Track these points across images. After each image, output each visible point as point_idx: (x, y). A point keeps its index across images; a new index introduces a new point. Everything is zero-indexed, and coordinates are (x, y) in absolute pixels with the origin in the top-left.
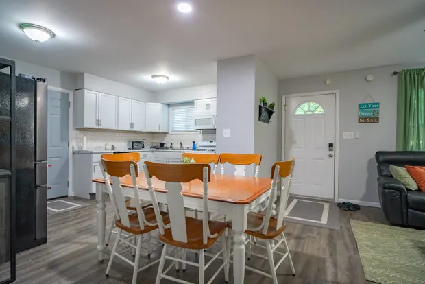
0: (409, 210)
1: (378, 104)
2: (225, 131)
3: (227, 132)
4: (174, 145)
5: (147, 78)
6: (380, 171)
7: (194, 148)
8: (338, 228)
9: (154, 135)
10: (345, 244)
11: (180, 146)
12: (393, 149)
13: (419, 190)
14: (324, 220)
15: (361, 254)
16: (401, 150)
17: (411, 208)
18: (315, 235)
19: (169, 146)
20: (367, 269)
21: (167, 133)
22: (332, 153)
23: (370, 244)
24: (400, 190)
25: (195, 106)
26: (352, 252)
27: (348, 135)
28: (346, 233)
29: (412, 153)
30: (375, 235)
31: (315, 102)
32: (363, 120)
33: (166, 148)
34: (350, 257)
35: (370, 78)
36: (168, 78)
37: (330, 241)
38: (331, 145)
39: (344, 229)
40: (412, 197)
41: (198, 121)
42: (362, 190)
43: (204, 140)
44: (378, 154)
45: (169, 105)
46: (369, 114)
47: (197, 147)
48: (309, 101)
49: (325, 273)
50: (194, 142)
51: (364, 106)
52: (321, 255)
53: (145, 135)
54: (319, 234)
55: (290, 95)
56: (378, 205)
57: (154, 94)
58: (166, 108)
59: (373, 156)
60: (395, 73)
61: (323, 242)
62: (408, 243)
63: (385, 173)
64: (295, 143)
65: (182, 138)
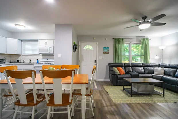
0: (118, 80)
1: (109, 47)
2: (58, 55)
3: (59, 56)
4: (25, 61)
5: (11, 25)
6: (110, 69)
7: (38, 62)
8: (101, 89)
9: (12, 56)
10: (105, 94)
11: (29, 62)
12: (113, 62)
13: (120, 74)
14: (96, 87)
15: (110, 96)
16: (115, 62)
17: (119, 80)
18: (95, 93)
19: (22, 61)
20: (113, 100)
21: (21, 55)
22: (96, 64)
23: (111, 92)
24: (116, 74)
25: (39, 42)
26: (107, 96)
27: (101, 58)
28: (104, 90)
29: (117, 63)
30: (111, 89)
31: (90, 45)
32: (105, 53)
33: (20, 63)
34: (108, 97)
35: (107, 39)
36: (25, 27)
37: (100, 94)
38: (95, 61)
39: (103, 89)
40: (119, 76)
41: (40, 49)
42: (104, 76)
43: (43, 59)
44: (109, 64)
45: (22, 41)
46: (106, 51)
47: (39, 62)
48: (88, 45)
49: (103, 104)
50: (37, 60)
51: (105, 48)
52: (100, 99)
53: (5, 55)
54: (96, 92)
55: (81, 42)
56: (109, 80)
57: (13, 34)
58: (20, 42)
59: (108, 64)
60: (113, 39)
61: (99, 94)
62: (119, 90)
63: (111, 70)
64: (83, 60)
65: (30, 58)
